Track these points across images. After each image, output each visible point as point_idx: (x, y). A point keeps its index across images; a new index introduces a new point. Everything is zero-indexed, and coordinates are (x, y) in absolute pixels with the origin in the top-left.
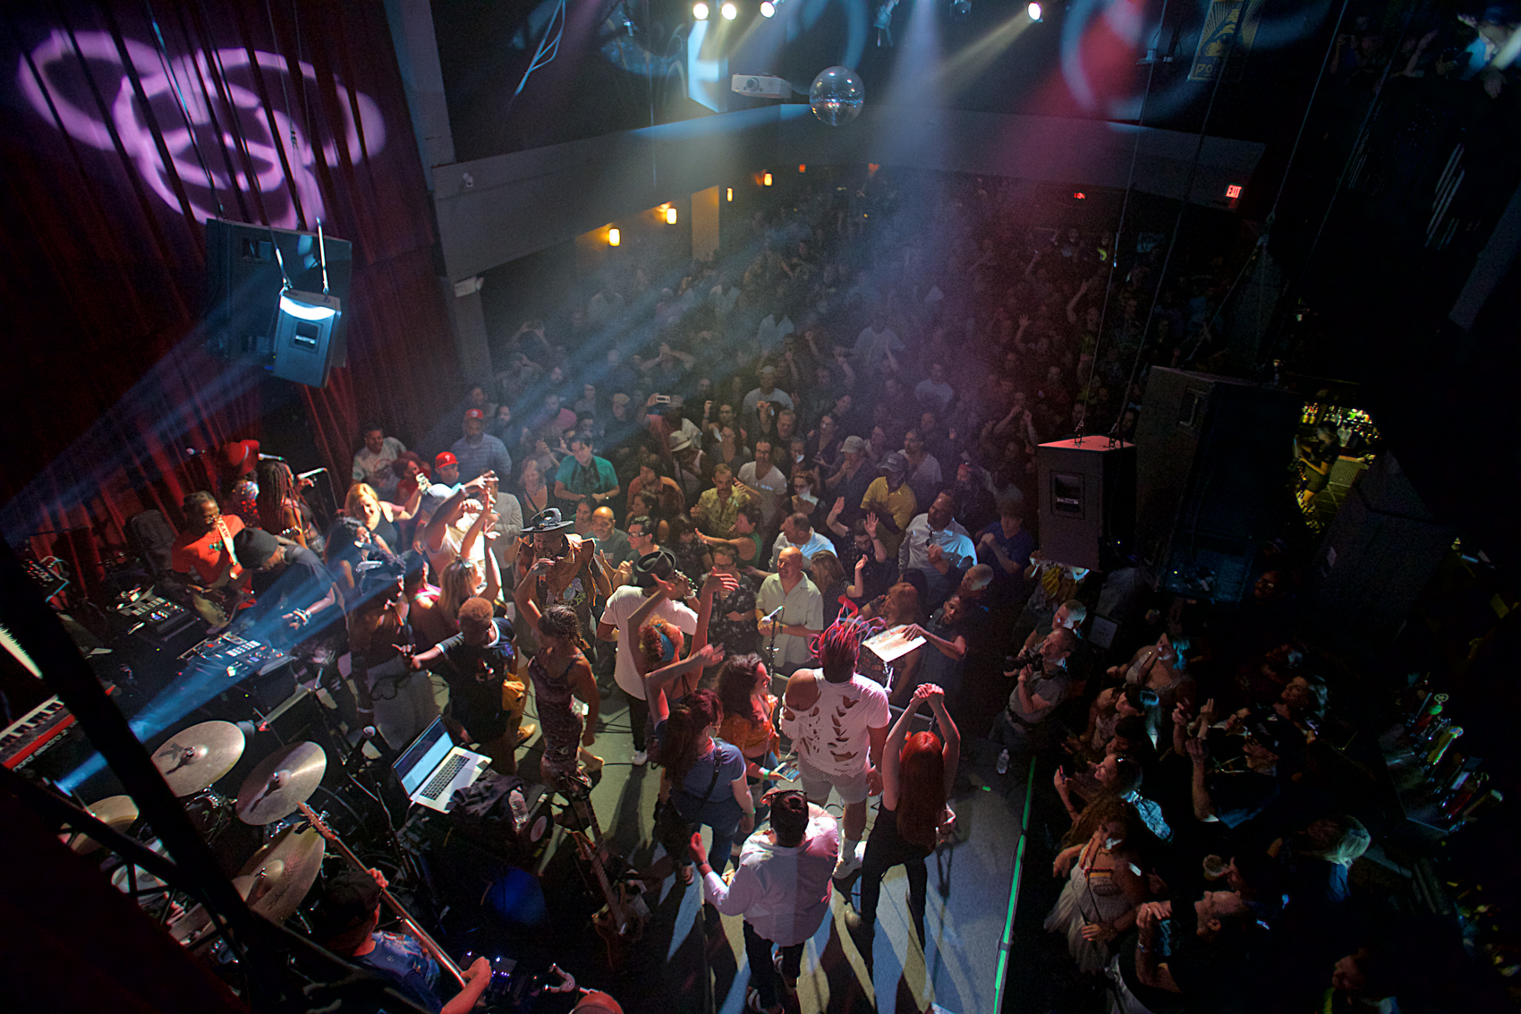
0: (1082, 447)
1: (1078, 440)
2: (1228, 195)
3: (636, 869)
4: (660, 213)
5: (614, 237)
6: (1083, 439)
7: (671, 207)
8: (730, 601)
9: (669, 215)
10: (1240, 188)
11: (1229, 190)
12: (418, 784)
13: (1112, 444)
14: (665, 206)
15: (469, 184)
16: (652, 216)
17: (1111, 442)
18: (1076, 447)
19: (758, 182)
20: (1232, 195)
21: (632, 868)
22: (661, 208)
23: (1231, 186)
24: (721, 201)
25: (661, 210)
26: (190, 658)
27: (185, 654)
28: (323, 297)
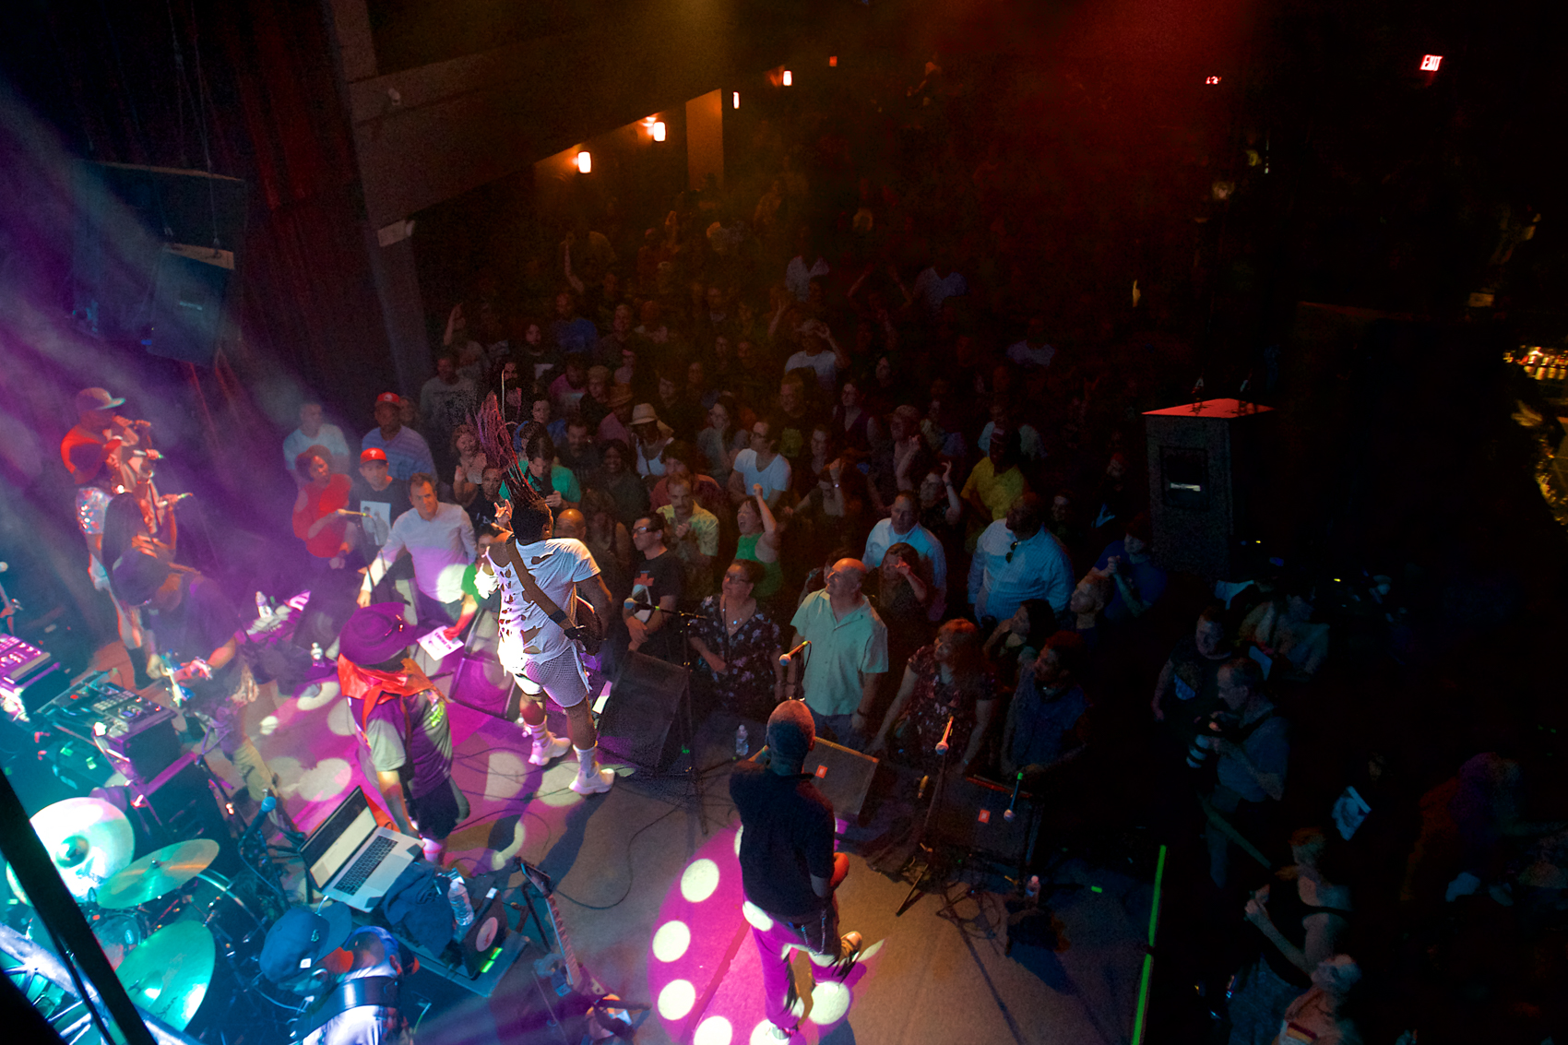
0: (1203, 413)
1: (1197, 405)
2: (1423, 68)
3: (618, 995)
4: (646, 128)
5: (583, 162)
6: (1205, 403)
7: (657, 121)
8: (741, 637)
9: (656, 129)
10: (1440, 58)
11: (1425, 62)
12: (332, 872)
13: (1242, 409)
14: (651, 119)
15: (396, 101)
16: (634, 133)
17: (1241, 406)
18: (1193, 414)
19: (775, 81)
20: (1430, 68)
21: (613, 992)
22: (646, 122)
23: (1427, 56)
24: (724, 110)
25: (646, 125)
26: (49, 713)
27: (43, 708)
28: (212, 251)
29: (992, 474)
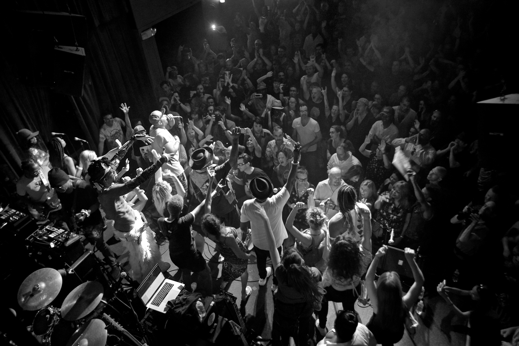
1: (503, 98)
6: (507, 96)
12: (149, 298)
18: (501, 102)
26: (31, 240)
27: (29, 237)
28: (76, 48)
29: (383, 128)
